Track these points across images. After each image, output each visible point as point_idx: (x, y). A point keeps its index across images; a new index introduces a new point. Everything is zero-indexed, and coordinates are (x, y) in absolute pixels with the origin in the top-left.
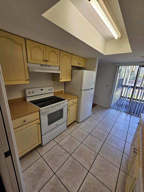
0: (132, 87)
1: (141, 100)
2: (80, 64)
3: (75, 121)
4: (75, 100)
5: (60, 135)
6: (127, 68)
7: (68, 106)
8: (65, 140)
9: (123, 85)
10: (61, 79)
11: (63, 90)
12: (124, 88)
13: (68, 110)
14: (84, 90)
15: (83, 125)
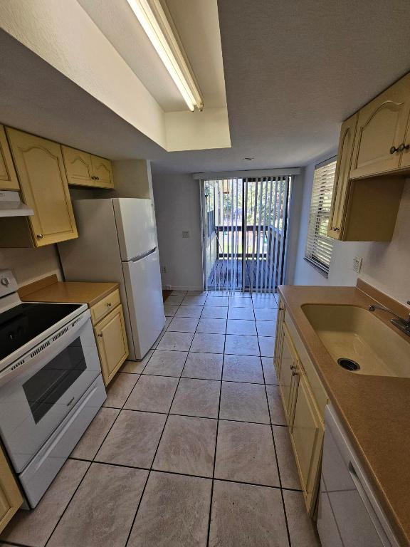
0: (239, 228)
1: (256, 255)
2: (97, 178)
3: (127, 360)
4: (113, 297)
5: (92, 428)
6: (216, 184)
7: (94, 323)
8: (116, 434)
9: (218, 227)
10: (38, 237)
11: (57, 272)
12: (221, 233)
13: (97, 336)
14: (134, 260)
15: (154, 360)
